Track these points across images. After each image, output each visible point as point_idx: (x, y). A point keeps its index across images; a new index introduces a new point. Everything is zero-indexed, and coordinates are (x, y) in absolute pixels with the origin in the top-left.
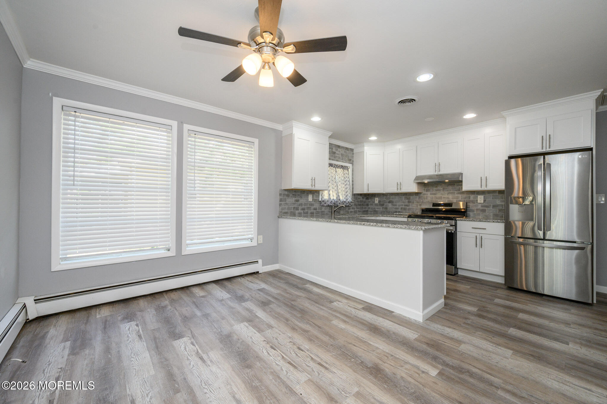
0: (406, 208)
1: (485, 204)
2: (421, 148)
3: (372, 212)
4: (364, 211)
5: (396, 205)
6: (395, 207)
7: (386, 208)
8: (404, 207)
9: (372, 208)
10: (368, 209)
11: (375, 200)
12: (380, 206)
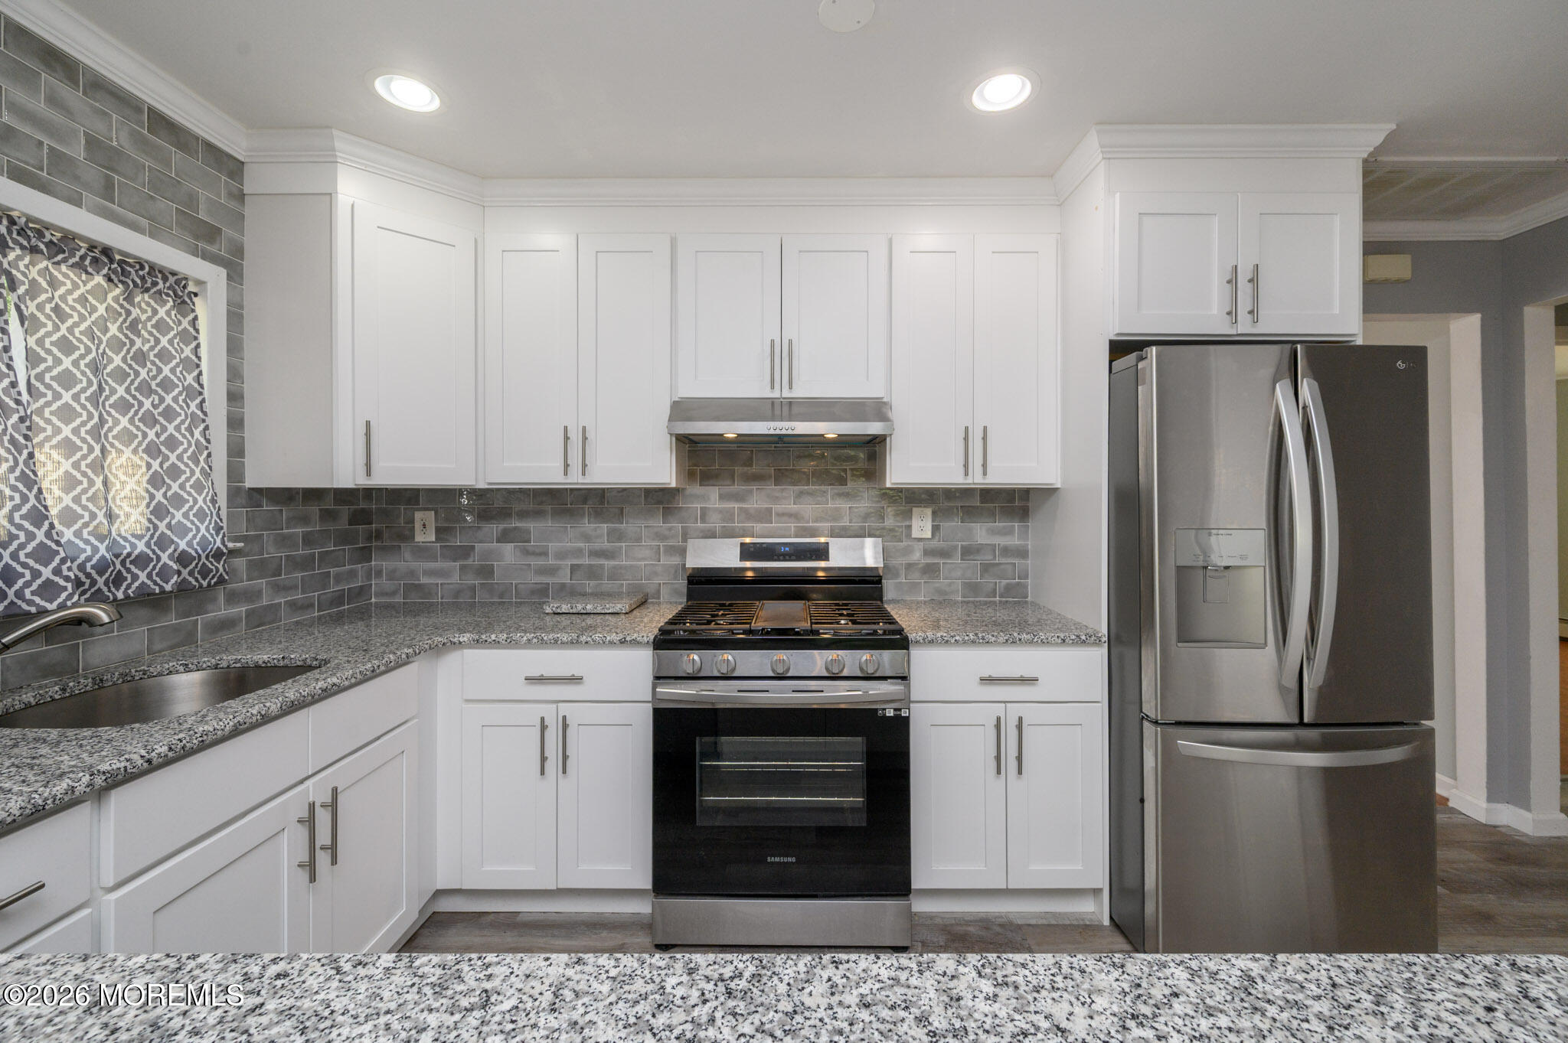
0: (602, 566)
1: (935, 544)
2: (697, 252)
3: (394, 593)
4: (339, 599)
5: (545, 554)
6: (540, 562)
7: (487, 571)
8: (586, 561)
9: (393, 572)
10: (369, 578)
11: (412, 521)
12: (443, 556)
